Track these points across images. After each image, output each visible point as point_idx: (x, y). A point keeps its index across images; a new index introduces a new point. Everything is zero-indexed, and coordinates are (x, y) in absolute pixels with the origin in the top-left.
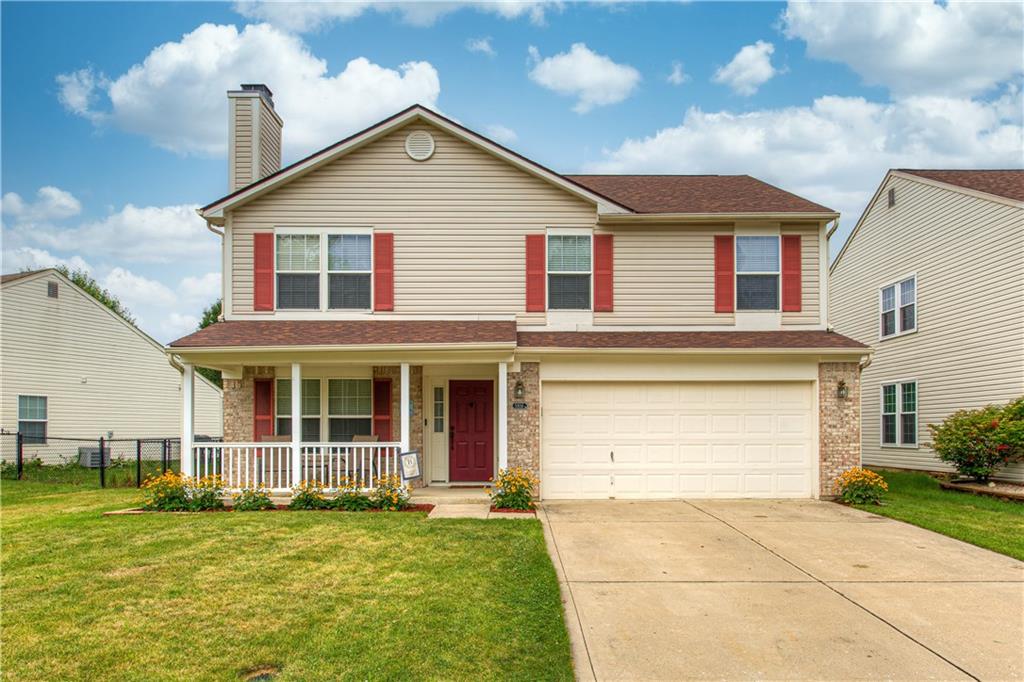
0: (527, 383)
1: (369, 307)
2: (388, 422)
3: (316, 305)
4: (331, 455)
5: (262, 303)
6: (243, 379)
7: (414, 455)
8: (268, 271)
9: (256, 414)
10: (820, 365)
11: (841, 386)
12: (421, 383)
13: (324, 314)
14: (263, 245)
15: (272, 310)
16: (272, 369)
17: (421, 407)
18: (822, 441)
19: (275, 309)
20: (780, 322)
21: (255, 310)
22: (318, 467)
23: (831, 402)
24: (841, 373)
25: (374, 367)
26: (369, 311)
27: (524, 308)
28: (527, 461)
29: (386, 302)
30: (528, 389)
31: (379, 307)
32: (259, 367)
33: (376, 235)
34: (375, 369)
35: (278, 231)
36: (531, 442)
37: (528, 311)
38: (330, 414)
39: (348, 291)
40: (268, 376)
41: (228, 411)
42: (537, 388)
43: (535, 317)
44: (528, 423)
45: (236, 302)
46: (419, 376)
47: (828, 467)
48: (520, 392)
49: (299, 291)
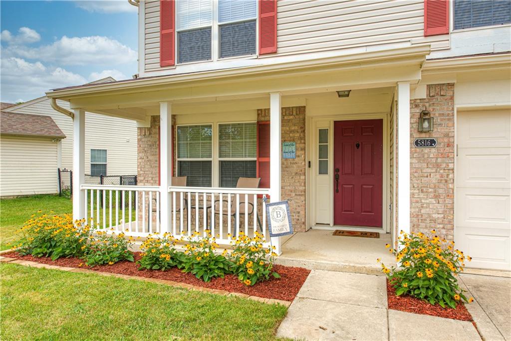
0: (435, 113)
1: (255, 53)
3: (208, 56)
5: (166, 60)
6: (151, 127)
7: (284, 206)
8: (171, 31)
12: (304, 124)
13: (215, 63)
15: (174, 65)
17: (304, 149)
19: (176, 64)
21: (162, 67)
26: (255, 56)
27: (422, 33)
28: (435, 216)
29: (270, 45)
30: (437, 120)
31: (265, 50)
34: (258, 112)
36: (441, 191)
37: (426, 35)
38: (220, 156)
41: (140, 154)
42: (450, 118)
43: (436, 42)
44: (438, 166)
45: (148, 61)
46: (301, 117)
48: (426, 124)
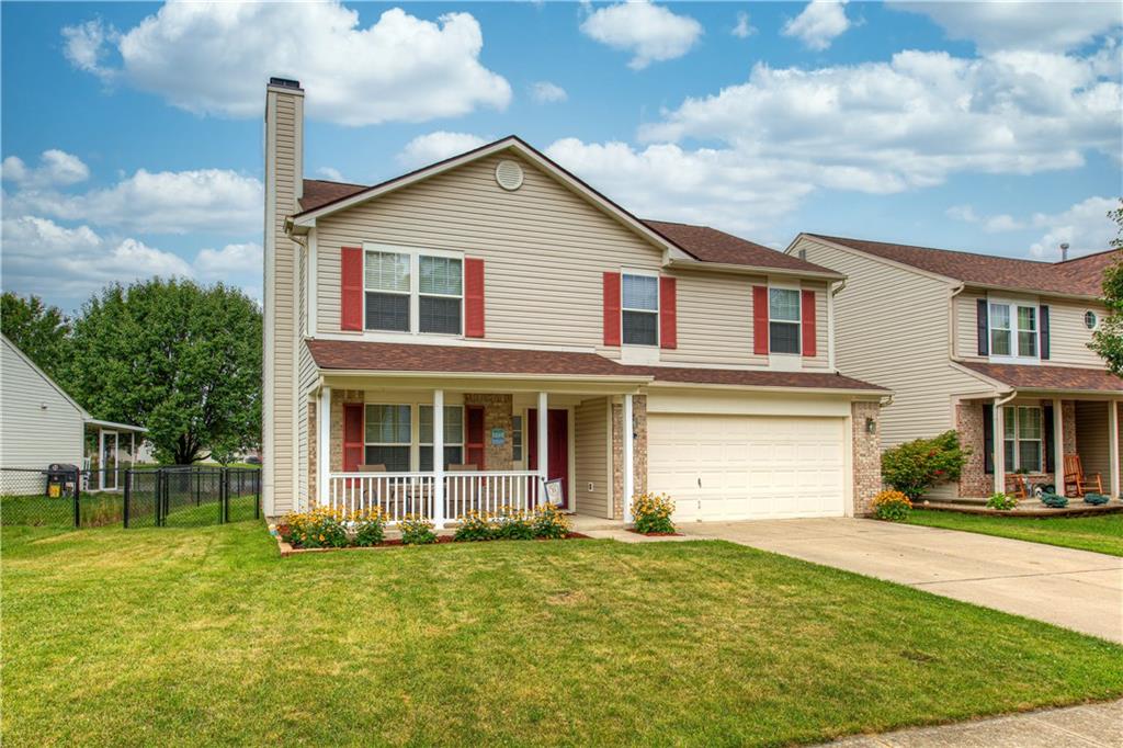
0: (637, 414)
1: (460, 333)
2: (481, 450)
3: (406, 327)
4: (422, 484)
5: (349, 323)
8: (356, 288)
9: (346, 441)
10: (853, 404)
11: (869, 421)
12: (512, 412)
13: (415, 337)
14: (351, 260)
15: (361, 330)
16: (362, 393)
17: (512, 436)
18: (855, 467)
19: (364, 329)
20: (800, 365)
21: (343, 329)
22: (417, 497)
23: (861, 435)
24: (868, 410)
25: (466, 394)
26: (460, 337)
27: (603, 341)
29: (477, 329)
30: (638, 420)
31: (471, 333)
32: (349, 391)
33: (467, 261)
34: (467, 396)
35: (367, 247)
36: (640, 470)
37: (605, 345)
39: (439, 314)
40: (359, 401)
42: (645, 419)
43: (613, 350)
44: (638, 452)
46: (509, 404)
47: (860, 490)
49: (389, 310)
